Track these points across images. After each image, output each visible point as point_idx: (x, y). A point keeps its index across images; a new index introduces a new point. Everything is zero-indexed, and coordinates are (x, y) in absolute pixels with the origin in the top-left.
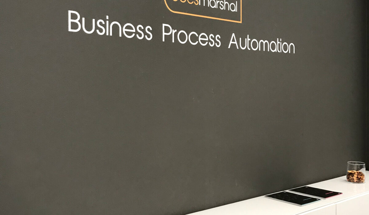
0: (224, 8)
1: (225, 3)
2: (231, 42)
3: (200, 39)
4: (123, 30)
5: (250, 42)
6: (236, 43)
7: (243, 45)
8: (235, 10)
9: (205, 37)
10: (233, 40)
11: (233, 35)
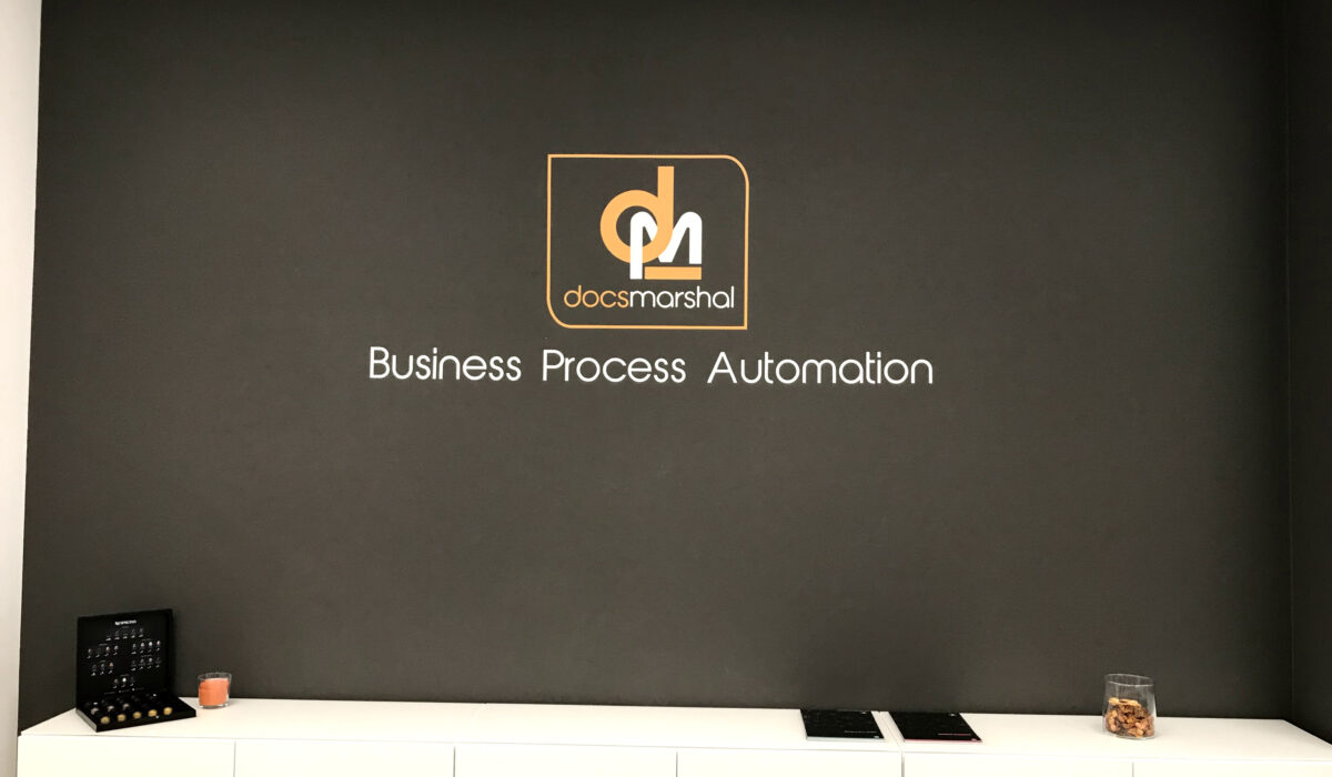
0: (696, 304)
2: (715, 370)
3: (630, 370)
4: (463, 369)
5: (772, 368)
6: (729, 370)
7: (752, 373)
8: (729, 303)
9: (642, 365)
10: (723, 366)
11: (723, 355)
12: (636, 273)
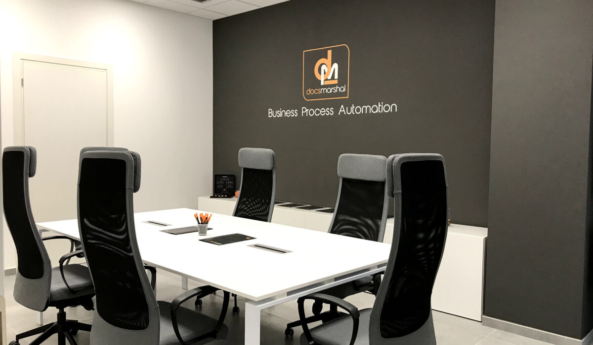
0: (336, 91)
1: (337, 88)
2: (340, 111)
3: (321, 112)
4: (286, 114)
5: (354, 109)
6: (344, 111)
7: (349, 111)
8: (344, 90)
9: (323, 110)
10: (342, 109)
11: (342, 106)
12: (322, 84)
